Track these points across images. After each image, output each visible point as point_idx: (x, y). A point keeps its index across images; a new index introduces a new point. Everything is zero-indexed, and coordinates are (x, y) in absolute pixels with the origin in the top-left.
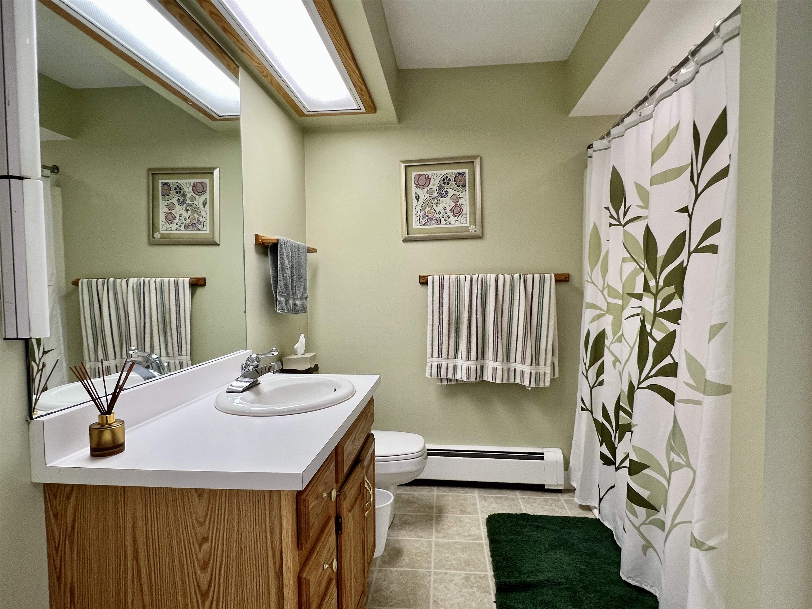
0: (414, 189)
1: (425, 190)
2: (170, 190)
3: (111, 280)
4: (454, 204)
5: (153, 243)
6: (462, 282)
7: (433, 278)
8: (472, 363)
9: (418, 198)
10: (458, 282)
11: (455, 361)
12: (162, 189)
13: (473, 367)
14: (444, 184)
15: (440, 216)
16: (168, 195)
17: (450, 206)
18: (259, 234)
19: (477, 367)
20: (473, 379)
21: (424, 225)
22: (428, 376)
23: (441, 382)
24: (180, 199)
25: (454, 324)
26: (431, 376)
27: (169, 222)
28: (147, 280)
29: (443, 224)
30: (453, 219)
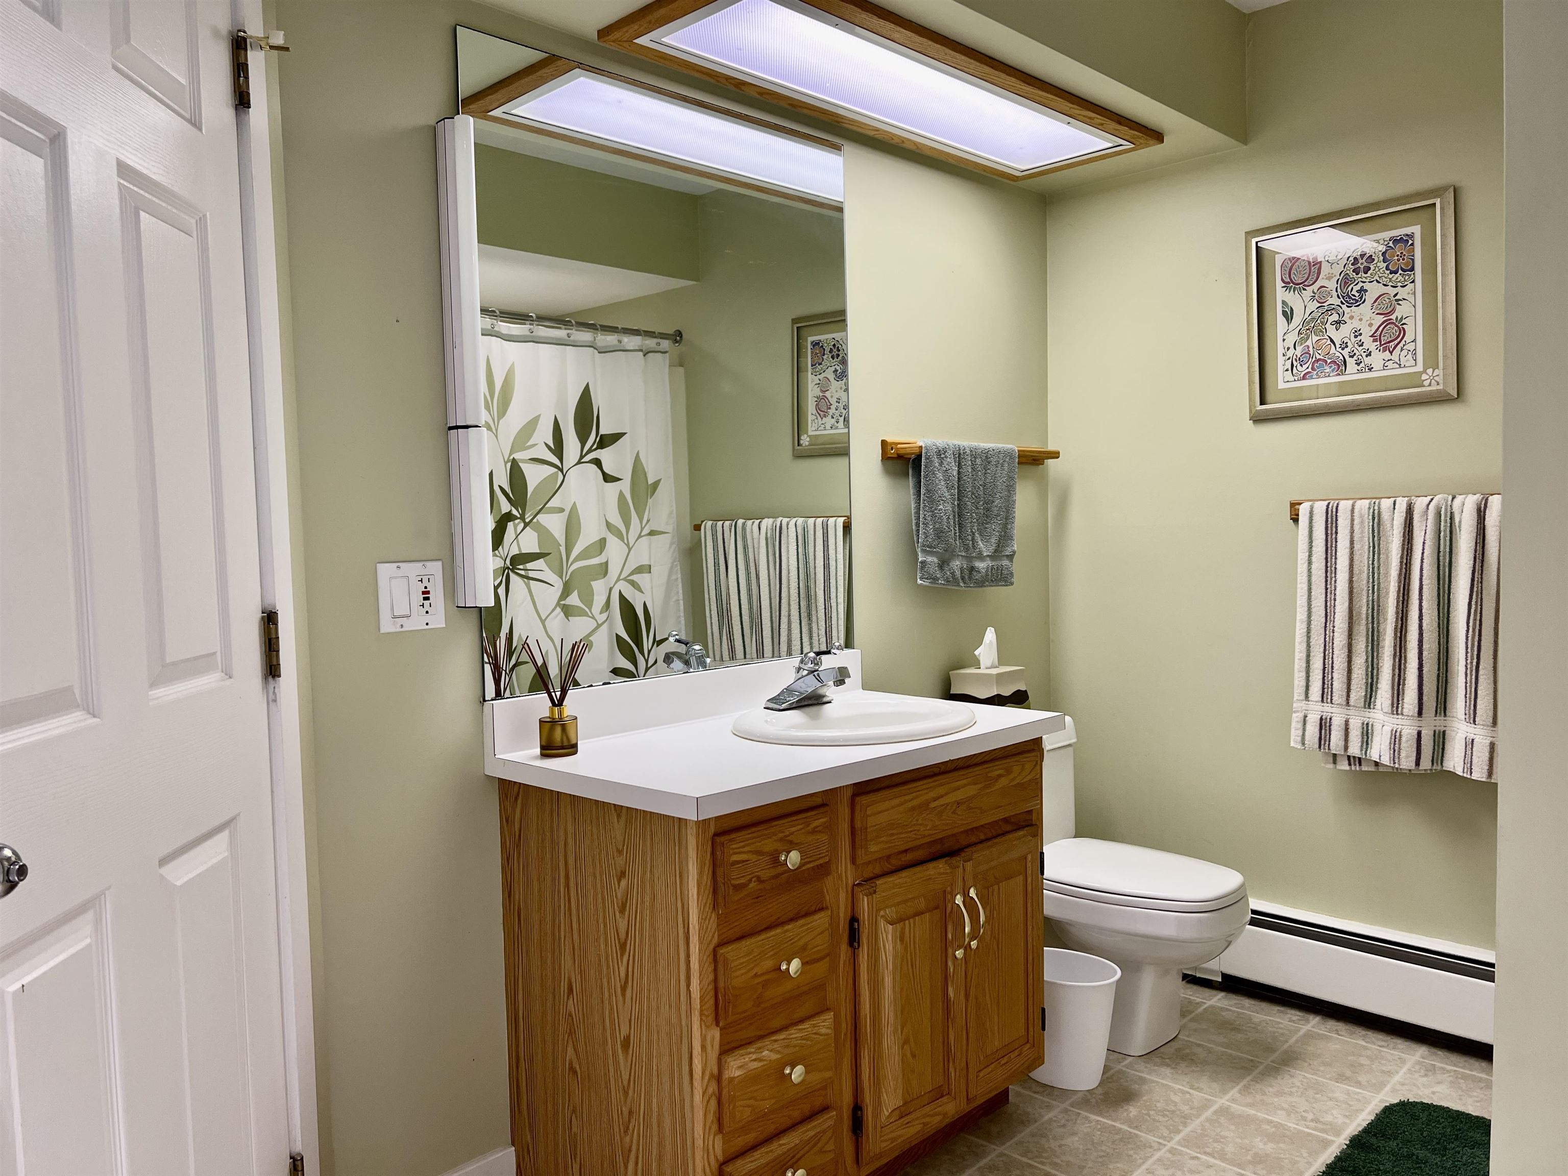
0: (1280, 294)
1: (1308, 293)
2: (824, 355)
3: (740, 522)
4: (1381, 319)
5: (800, 455)
6: (1386, 516)
7: (1312, 507)
8: (1405, 722)
9: (1288, 316)
10: (1376, 518)
11: (1367, 714)
12: (812, 353)
13: (1408, 732)
14: (1356, 271)
15: (1346, 352)
16: (820, 364)
17: (1371, 325)
18: (890, 439)
19: (1419, 733)
20: (1407, 762)
21: (1304, 378)
22: (1295, 743)
23: (1335, 762)
24: (838, 368)
25: (1364, 622)
26: (1303, 744)
27: (822, 413)
28: (785, 520)
29: (1352, 373)
30: (1378, 358)
